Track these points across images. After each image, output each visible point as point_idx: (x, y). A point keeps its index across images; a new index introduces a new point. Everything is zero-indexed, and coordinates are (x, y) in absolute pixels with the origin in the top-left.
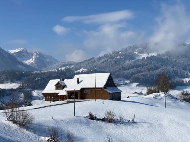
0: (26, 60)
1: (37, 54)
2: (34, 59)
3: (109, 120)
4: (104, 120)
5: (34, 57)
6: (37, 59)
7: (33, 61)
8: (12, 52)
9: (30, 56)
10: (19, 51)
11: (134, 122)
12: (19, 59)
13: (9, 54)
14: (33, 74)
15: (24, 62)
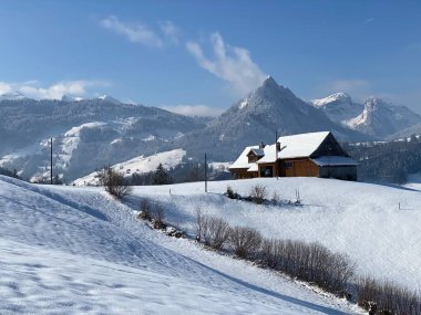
0: (349, 119)
1: (373, 104)
2: (365, 117)
3: (257, 199)
4: (249, 199)
5: (365, 112)
6: (371, 115)
7: (363, 121)
8: (319, 102)
9: (356, 109)
10: (333, 99)
11: (298, 204)
12: (333, 118)
13: (311, 108)
14: (353, 148)
15: (344, 122)
